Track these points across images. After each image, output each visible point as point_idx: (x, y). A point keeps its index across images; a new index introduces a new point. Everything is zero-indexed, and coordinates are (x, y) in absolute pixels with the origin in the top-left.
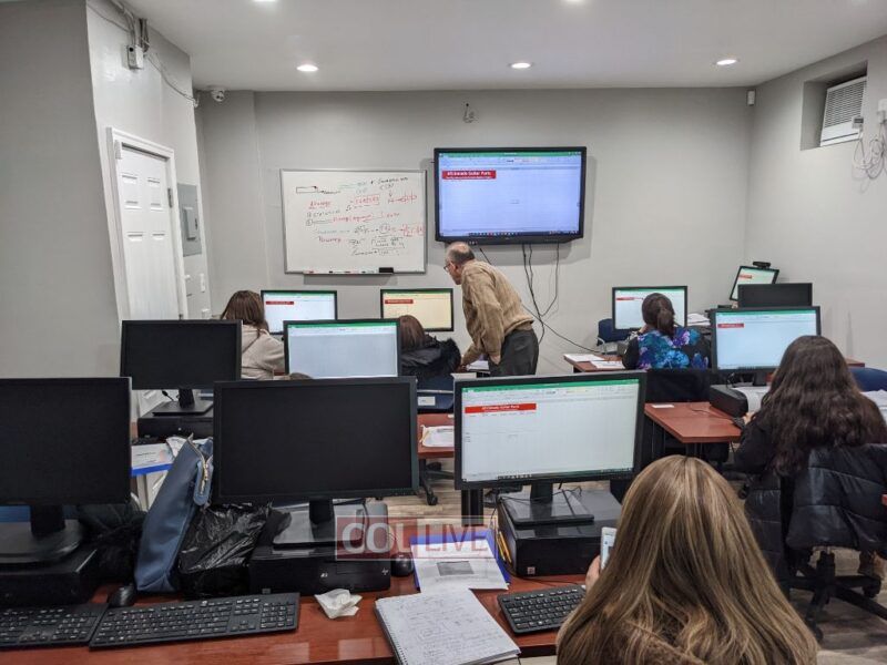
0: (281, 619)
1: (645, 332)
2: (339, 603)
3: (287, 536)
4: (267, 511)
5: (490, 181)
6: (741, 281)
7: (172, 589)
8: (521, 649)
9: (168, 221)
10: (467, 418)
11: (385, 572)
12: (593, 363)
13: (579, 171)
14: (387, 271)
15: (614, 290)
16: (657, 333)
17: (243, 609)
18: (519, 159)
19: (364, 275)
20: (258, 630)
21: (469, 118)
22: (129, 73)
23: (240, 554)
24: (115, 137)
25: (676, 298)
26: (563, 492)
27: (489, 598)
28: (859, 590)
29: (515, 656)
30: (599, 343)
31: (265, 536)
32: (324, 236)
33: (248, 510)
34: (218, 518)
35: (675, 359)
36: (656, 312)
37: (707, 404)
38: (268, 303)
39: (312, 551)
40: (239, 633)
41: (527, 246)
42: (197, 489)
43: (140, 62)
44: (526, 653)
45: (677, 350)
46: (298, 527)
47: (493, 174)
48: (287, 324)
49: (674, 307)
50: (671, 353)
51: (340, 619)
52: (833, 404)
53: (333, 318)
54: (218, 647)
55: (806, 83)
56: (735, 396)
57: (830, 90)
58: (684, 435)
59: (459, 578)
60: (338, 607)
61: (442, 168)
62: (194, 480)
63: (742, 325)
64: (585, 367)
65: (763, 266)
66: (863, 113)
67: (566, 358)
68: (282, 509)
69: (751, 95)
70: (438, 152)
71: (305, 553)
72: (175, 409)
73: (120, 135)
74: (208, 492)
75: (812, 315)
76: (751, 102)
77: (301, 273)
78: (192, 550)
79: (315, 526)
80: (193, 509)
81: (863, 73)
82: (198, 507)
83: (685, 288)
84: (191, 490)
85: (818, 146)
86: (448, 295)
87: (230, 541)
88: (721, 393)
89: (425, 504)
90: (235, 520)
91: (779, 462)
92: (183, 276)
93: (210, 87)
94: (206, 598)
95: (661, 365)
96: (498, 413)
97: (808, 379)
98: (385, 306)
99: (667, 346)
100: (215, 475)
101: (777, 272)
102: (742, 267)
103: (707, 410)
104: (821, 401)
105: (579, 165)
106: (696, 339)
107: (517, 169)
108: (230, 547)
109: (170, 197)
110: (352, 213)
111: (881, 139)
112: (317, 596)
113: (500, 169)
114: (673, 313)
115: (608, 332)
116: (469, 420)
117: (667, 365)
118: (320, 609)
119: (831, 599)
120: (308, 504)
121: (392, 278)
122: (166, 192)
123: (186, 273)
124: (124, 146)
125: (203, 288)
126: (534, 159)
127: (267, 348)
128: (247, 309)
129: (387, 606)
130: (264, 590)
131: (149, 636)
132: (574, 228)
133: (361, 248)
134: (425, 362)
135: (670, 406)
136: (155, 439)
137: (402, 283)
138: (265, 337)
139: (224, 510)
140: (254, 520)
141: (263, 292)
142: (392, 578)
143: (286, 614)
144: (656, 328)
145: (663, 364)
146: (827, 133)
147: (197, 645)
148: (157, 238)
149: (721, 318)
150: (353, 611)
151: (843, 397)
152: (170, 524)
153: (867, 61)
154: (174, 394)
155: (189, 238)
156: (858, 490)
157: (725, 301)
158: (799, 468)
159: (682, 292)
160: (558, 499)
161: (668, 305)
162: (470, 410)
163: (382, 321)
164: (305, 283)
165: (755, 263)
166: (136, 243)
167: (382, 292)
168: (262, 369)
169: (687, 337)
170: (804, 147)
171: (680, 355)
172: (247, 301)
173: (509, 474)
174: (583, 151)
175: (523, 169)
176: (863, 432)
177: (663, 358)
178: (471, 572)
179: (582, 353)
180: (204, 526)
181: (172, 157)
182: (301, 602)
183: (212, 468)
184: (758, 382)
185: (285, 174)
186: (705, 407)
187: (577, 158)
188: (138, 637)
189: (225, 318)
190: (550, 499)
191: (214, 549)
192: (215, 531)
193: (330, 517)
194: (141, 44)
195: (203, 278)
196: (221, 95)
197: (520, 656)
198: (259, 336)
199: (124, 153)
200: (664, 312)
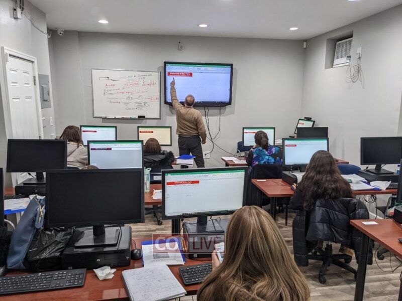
0: (76, 281)
1: (256, 148)
2: (105, 273)
3: (81, 243)
4: (72, 230)
5: (190, 77)
6: (299, 126)
7: (24, 268)
8: (187, 292)
9: (34, 92)
10: (168, 187)
11: (127, 258)
12: (234, 161)
13: (229, 75)
14: (142, 118)
15: (243, 128)
16: (260, 148)
17: (58, 276)
18: (203, 68)
19: (131, 119)
20: (65, 286)
21: (180, 48)
22: (14, 21)
23: (59, 251)
24: (6, 51)
25: (270, 133)
26: (212, 220)
27: (175, 268)
28: (342, 260)
29: (184, 295)
30: (238, 152)
31: (71, 243)
32: (112, 101)
33: (62, 230)
34: (48, 234)
35: (268, 160)
36: (261, 139)
37: (281, 180)
38: (84, 131)
39: (93, 249)
40: (55, 288)
41: (206, 108)
42: (37, 221)
43: (19, 15)
44: (189, 293)
45: (269, 156)
46: (87, 238)
47: (191, 75)
48: (89, 142)
49: (269, 137)
50: (267, 157)
51: (105, 280)
52: (327, 181)
53: (114, 139)
54: (45, 295)
55: (328, 39)
56: (292, 176)
57: (337, 43)
58: (269, 194)
59: (162, 260)
60: (105, 274)
61: (168, 71)
62: (36, 216)
63: (296, 146)
64: (230, 163)
65: (309, 119)
66: (351, 54)
67: (222, 159)
68: (81, 229)
69: (305, 43)
70: (166, 63)
71: (90, 250)
72: (34, 181)
73: (8, 50)
74: (42, 222)
75: (325, 141)
76: (305, 47)
77: (101, 118)
78: (34, 249)
79: (95, 237)
80: (35, 230)
81: (351, 36)
82: (38, 230)
83: (274, 128)
84: (34, 221)
85: (332, 67)
86: (169, 129)
87: (53, 245)
88: (286, 175)
89: (156, 225)
90: (56, 235)
91: (305, 205)
92: (41, 119)
93: (57, 28)
94: (41, 272)
95: (262, 162)
96: (182, 185)
97: (318, 169)
98: (140, 134)
99: (265, 154)
100: (46, 214)
101: (314, 122)
102: (300, 119)
103: (281, 183)
104: (322, 178)
105: (230, 72)
106: (278, 151)
107: (202, 72)
108: (53, 248)
109: (35, 80)
110: (126, 90)
111: (358, 65)
112: (94, 270)
113: (194, 72)
114: (268, 140)
115: (241, 147)
116: (168, 188)
117: (265, 162)
118: (96, 276)
119: (331, 264)
120: (92, 227)
121: (144, 121)
122: (33, 78)
123: (43, 116)
124: (10, 55)
125: (52, 124)
126: (210, 68)
127: (82, 153)
128: (73, 134)
129: (127, 274)
130: (69, 268)
131: (11, 290)
132: (227, 100)
133: (129, 106)
134: (157, 160)
135: (265, 180)
136: (24, 196)
137: (149, 123)
138: (81, 147)
139: (51, 231)
140: (65, 235)
141: (81, 126)
142: (131, 261)
143: (79, 279)
144: (261, 146)
145: (263, 162)
146: (336, 62)
147: (34, 295)
148: (27, 100)
149: (287, 142)
150: (111, 277)
151: (332, 178)
152: (24, 238)
153: (353, 31)
154: (34, 174)
155: (45, 100)
156: (336, 218)
157: (292, 134)
158: (312, 207)
159: (273, 130)
160: (209, 223)
161: (266, 136)
162: (169, 184)
163: (138, 141)
164: (103, 122)
165: (305, 118)
166: (17, 102)
167: (138, 127)
168: (80, 162)
169: (274, 150)
170: (326, 68)
171: (271, 158)
172: (72, 131)
173: (187, 213)
174: (231, 65)
175: (205, 73)
176: (338, 193)
177: (263, 159)
178: (168, 257)
179: (230, 156)
180: (41, 238)
181: (36, 61)
182: (87, 273)
183: (44, 211)
184: (302, 170)
185: (94, 71)
186: (280, 181)
187: (229, 69)
188: (6, 291)
189: (62, 138)
190: (206, 223)
191: (45, 249)
192: (46, 240)
193: (103, 233)
194: (20, 7)
195: (52, 119)
196: (62, 32)
197: (186, 295)
198: (78, 147)
199: (10, 59)
200: (264, 139)
